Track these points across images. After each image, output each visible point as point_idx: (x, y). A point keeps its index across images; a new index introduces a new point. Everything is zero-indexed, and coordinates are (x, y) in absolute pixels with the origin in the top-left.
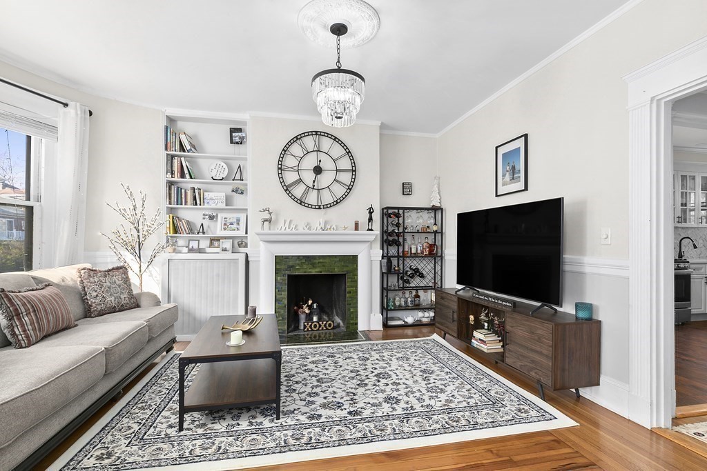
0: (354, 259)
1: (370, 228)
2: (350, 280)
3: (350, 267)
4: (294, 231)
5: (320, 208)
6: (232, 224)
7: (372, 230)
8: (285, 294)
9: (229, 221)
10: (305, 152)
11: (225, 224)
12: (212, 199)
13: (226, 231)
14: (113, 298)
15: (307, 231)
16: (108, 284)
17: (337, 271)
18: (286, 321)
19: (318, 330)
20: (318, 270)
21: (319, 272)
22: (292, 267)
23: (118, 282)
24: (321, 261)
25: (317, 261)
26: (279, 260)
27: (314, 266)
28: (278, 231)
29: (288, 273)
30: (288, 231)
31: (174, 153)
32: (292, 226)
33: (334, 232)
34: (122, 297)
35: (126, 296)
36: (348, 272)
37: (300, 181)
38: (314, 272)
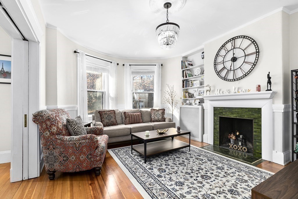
0: (259, 111)
1: (269, 89)
2: (255, 124)
3: (256, 115)
4: (222, 94)
5: (235, 81)
6: (201, 93)
7: (270, 90)
8: (218, 126)
9: (201, 92)
10: (227, 52)
11: (199, 93)
12: (195, 84)
13: (199, 96)
14: (157, 118)
15: (227, 94)
16: (157, 114)
17: (246, 117)
18: (219, 140)
19: (237, 150)
20: (235, 115)
21: (235, 117)
22: (221, 113)
23: (159, 113)
24: (236, 110)
25: (234, 111)
26: (215, 109)
27: (232, 113)
28: (214, 95)
29: (219, 116)
30: (219, 94)
31: (184, 69)
32: (221, 92)
33: (244, 93)
34: (160, 118)
35: (161, 117)
36: (255, 118)
37: (224, 68)
38: (232, 116)
